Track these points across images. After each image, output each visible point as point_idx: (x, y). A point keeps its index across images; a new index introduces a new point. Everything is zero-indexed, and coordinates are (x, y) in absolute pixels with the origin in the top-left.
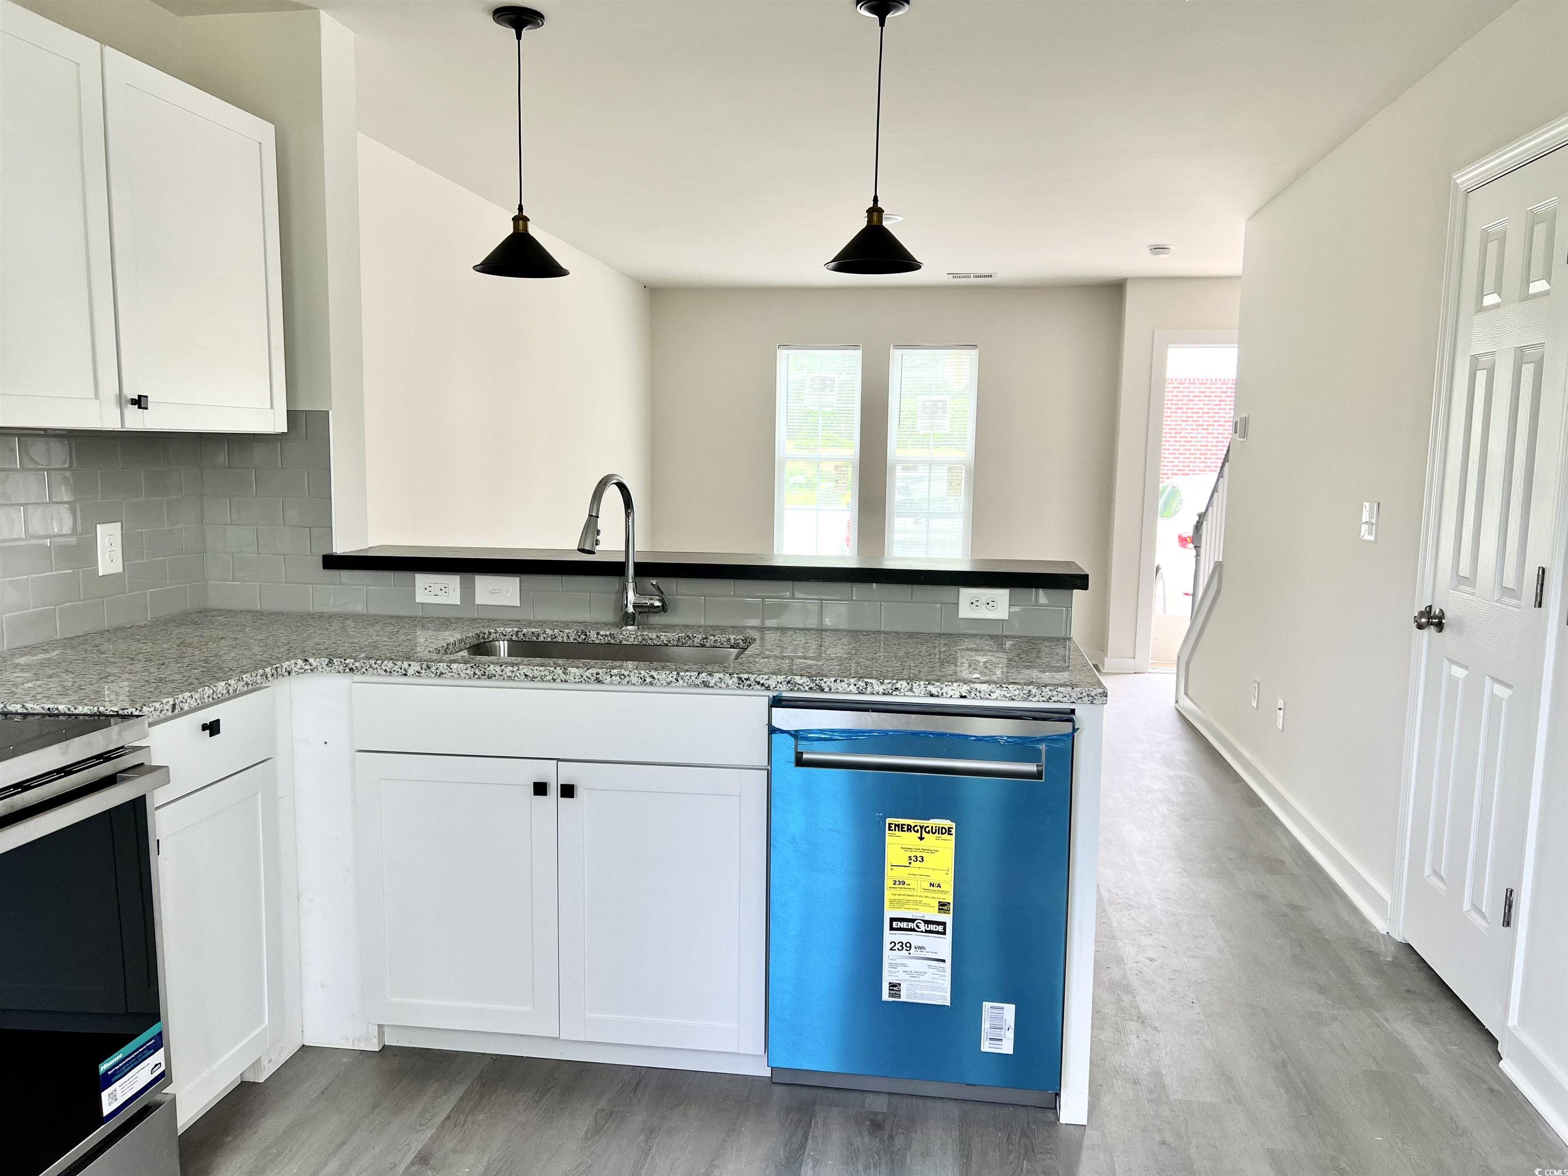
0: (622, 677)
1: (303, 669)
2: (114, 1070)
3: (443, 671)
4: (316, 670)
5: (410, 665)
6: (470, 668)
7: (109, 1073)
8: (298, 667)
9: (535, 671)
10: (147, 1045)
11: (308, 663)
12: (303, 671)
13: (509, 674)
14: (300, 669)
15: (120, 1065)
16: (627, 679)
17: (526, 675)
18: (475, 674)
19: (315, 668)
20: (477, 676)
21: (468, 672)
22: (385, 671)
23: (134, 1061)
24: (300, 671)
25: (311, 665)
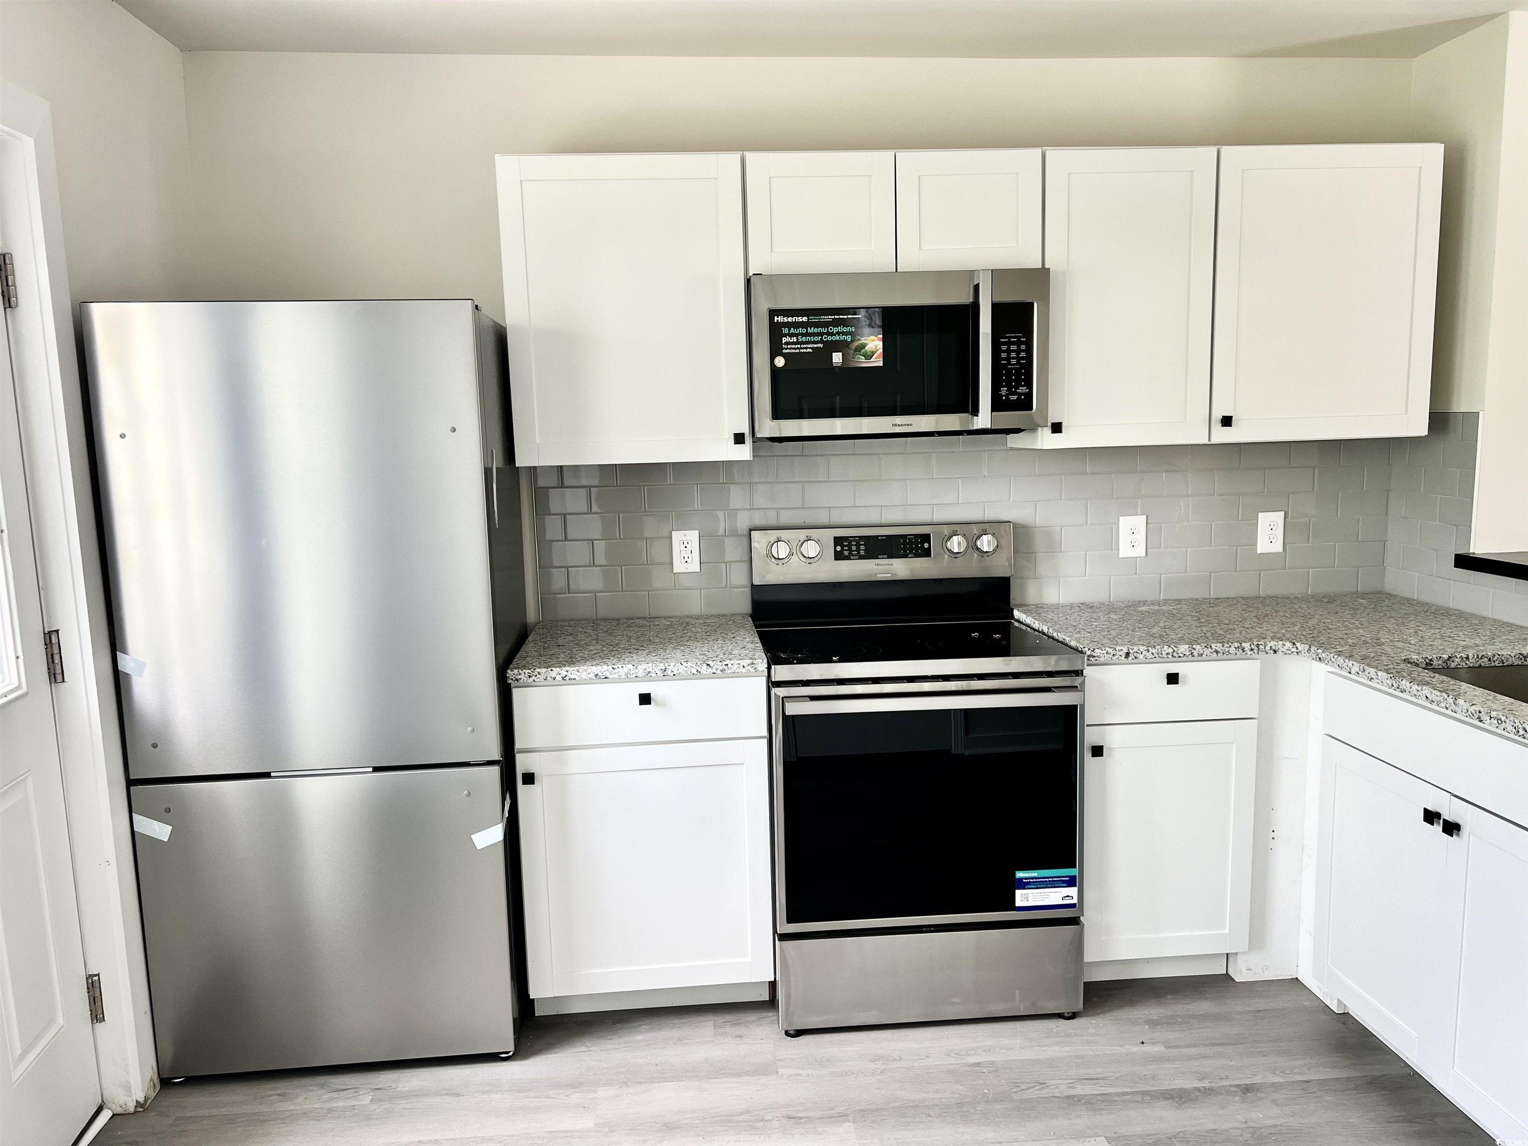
0: (1500, 722)
1: (1290, 650)
2: (1028, 880)
3: (1373, 677)
4: (1300, 653)
5: (1353, 665)
6: (1390, 678)
7: (1024, 880)
8: (1286, 648)
9: (1433, 695)
10: (1061, 879)
11: (1295, 646)
12: (1290, 652)
13: (1415, 692)
14: (1287, 650)
15: (1035, 880)
16: (1503, 725)
17: (1427, 697)
18: (1393, 685)
19: (1300, 652)
20: (1393, 688)
21: (1388, 681)
22: (1339, 665)
23: (1048, 884)
24: (1287, 652)
25: (1297, 649)
